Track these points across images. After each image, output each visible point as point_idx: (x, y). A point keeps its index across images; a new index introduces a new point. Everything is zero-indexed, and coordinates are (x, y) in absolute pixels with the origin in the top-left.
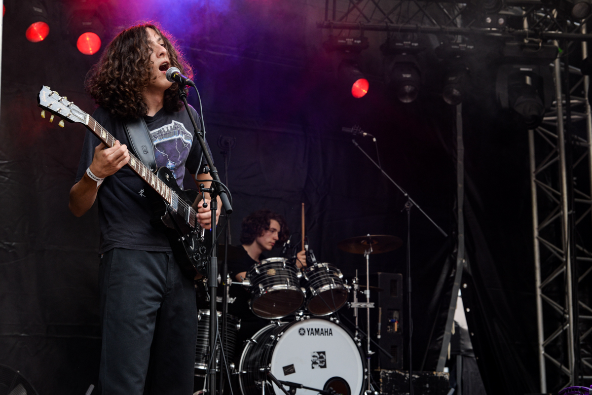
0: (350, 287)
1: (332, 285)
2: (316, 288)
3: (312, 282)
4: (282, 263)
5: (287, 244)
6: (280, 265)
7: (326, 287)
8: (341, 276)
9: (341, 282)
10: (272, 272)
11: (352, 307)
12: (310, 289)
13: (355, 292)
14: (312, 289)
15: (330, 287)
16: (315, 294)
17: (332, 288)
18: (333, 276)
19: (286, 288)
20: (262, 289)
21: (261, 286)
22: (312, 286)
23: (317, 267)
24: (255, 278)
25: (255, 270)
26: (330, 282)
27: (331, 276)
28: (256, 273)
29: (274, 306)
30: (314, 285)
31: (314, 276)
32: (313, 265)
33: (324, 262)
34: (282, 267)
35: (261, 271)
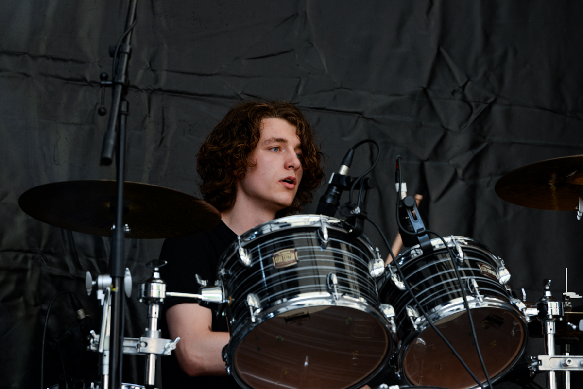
0: (535, 312)
1: (469, 298)
2: (425, 309)
3: (415, 292)
4: (317, 230)
5: (338, 177)
6: (313, 236)
7: (455, 306)
8: (504, 276)
9: (503, 291)
10: (287, 257)
11: (541, 368)
12: (405, 312)
13: (550, 327)
14: (411, 312)
15: (466, 303)
16: (419, 325)
17: (472, 306)
18: (477, 273)
19: (328, 303)
20: (255, 309)
21: (252, 301)
22: (412, 305)
23: (431, 247)
24: (240, 279)
25: (237, 255)
26: (465, 291)
27: (468, 273)
28: (241, 265)
29: (306, 363)
30: (420, 298)
31: (420, 276)
32: (418, 242)
33: (448, 234)
34: (320, 242)
35: (254, 257)
